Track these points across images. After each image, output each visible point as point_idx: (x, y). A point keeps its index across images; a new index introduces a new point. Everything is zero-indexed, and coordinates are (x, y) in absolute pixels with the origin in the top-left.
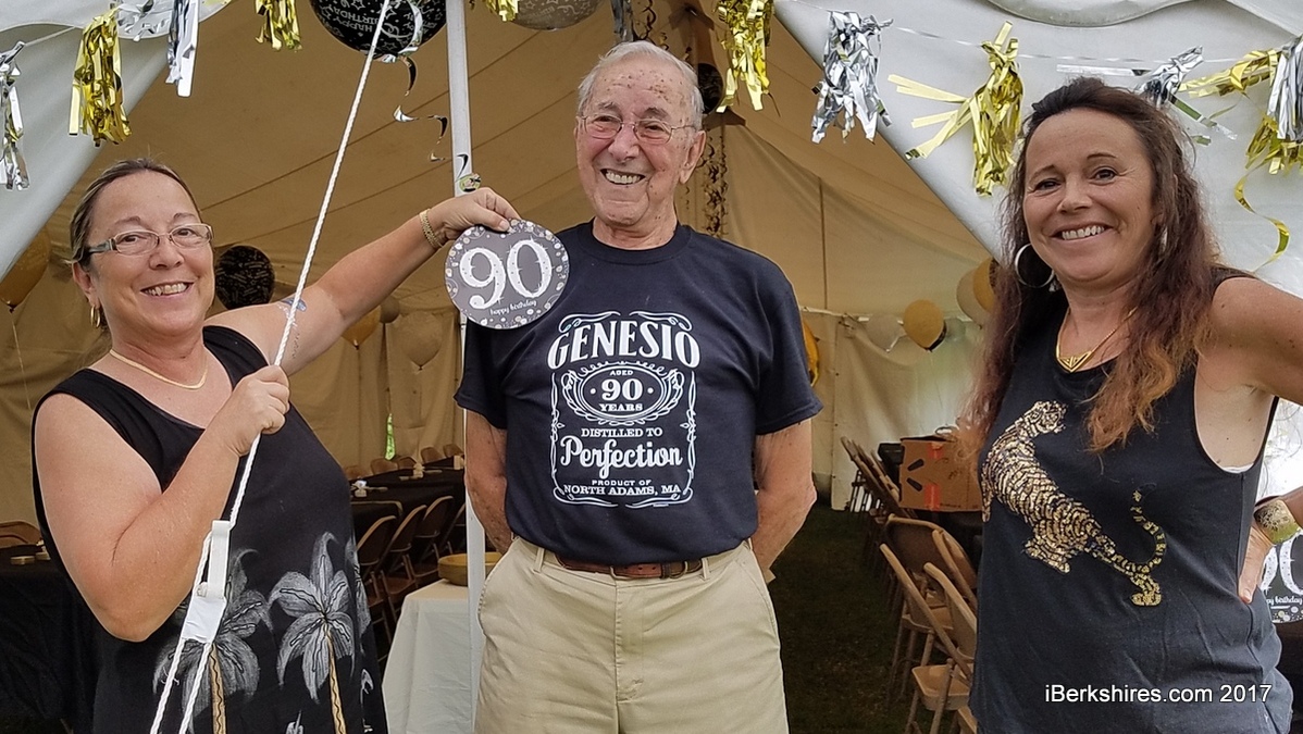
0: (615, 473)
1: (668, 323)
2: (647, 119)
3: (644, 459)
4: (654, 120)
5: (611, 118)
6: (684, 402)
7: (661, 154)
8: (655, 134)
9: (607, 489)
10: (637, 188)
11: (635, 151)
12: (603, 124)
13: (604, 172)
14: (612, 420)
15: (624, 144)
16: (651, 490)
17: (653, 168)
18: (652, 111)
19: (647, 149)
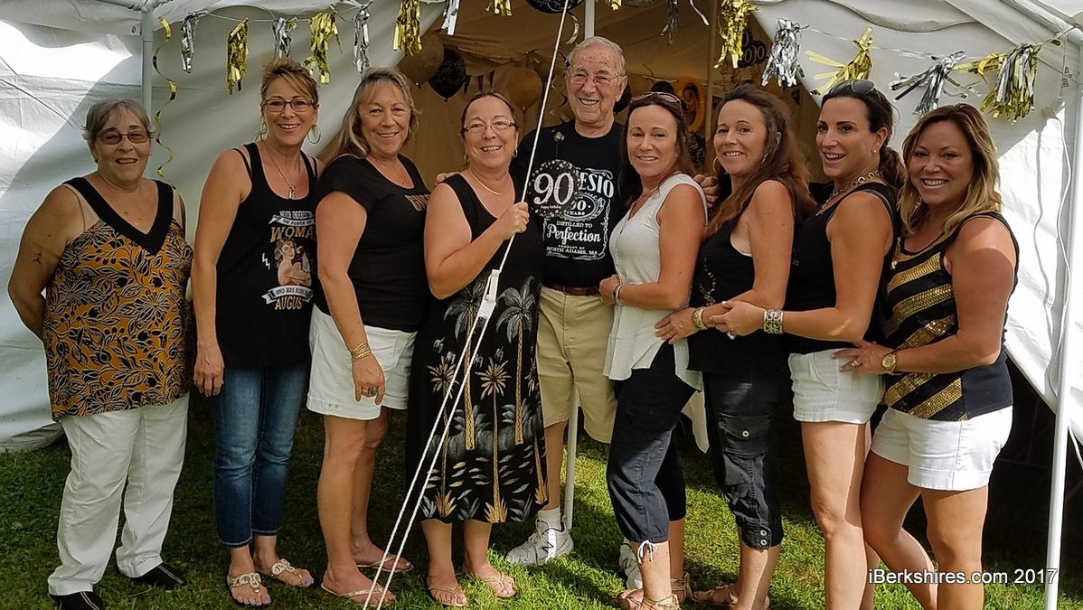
0: (569, 243)
1: (601, 175)
2: (599, 75)
3: (583, 236)
4: (603, 75)
5: (583, 74)
6: (603, 214)
7: (605, 90)
8: (603, 81)
9: (565, 249)
10: (595, 107)
11: (594, 90)
12: (580, 77)
13: (581, 99)
14: (571, 218)
15: (590, 87)
16: (584, 252)
17: (602, 96)
18: (601, 72)
19: (599, 88)
